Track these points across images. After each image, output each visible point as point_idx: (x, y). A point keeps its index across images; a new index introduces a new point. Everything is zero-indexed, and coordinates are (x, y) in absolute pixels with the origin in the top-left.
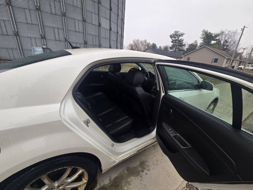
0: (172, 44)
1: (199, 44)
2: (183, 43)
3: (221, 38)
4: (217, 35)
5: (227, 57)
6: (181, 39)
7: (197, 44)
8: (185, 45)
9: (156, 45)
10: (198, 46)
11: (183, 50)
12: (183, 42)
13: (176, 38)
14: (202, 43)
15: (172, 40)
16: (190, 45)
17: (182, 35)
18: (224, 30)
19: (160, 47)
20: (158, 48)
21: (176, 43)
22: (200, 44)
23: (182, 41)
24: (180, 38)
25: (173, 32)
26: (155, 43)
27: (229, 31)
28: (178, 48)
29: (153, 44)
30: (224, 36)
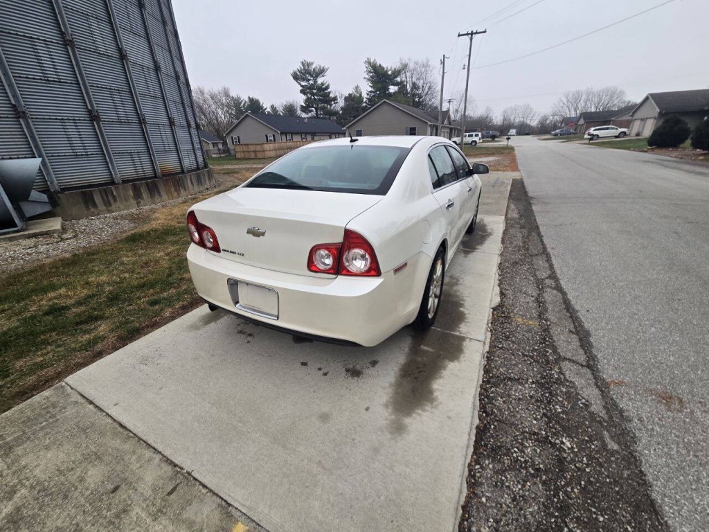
0: (304, 97)
1: (365, 95)
2: (329, 93)
3: (404, 79)
4: (397, 73)
5: (429, 123)
6: (323, 84)
7: (361, 95)
8: (335, 99)
9: (261, 102)
10: (365, 100)
11: (336, 113)
12: (329, 90)
13: (311, 82)
14: (371, 92)
15: (301, 88)
16: (346, 99)
17: (321, 72)
18: (405, 60)
19: (272, 107)
20: (269, 109)
21: (313, 94)
22: (368, 94)
23: (327, 88)
24: (320, 81)
25: (297, 66)
26: (255, 97)
27: (416, 63)
28: (322, 108)
29: (251, 100)
30: (408, 74)
